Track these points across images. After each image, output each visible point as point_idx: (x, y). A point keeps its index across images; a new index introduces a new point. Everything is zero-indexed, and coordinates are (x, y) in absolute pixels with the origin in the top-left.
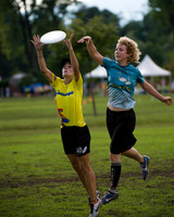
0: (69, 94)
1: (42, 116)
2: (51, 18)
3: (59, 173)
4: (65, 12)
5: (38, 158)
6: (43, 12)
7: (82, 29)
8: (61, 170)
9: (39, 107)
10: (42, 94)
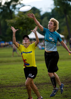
0: (30, 52)
1: (5, 57)
2: (8, 11)
3: (12, 83)
4: (15, 8)
5: (3, 76)
6: (5, 8)
7: (23, 16)
8: (13, 81)
9: (3, 52)
10: (4, 46)
